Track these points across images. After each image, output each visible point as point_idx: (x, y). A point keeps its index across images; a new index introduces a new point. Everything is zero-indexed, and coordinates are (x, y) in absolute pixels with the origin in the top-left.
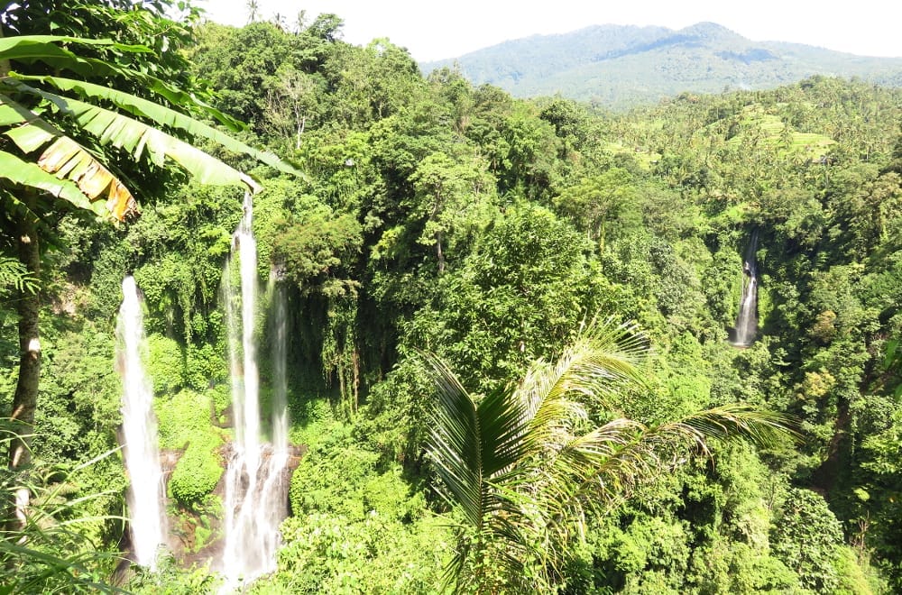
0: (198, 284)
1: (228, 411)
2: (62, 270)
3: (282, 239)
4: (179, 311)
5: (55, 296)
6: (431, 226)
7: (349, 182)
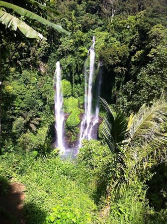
0: (77, 65)
1: (83, 104)
2: (40, 58)
3: (103, 52)
4: (71, 73)
5: (38, 65)
6: (153, 50)
7: (127, 34)
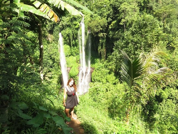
0: (73, 34)
2: (48, 31)
3: (90, 24)
6: (123, 20)
7: (105, 11)
